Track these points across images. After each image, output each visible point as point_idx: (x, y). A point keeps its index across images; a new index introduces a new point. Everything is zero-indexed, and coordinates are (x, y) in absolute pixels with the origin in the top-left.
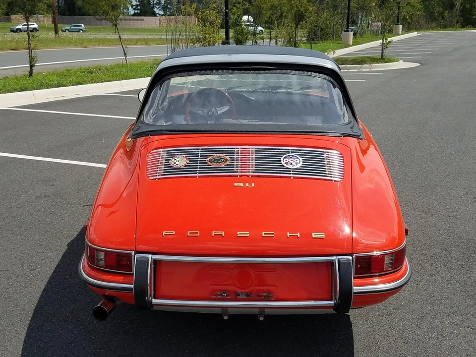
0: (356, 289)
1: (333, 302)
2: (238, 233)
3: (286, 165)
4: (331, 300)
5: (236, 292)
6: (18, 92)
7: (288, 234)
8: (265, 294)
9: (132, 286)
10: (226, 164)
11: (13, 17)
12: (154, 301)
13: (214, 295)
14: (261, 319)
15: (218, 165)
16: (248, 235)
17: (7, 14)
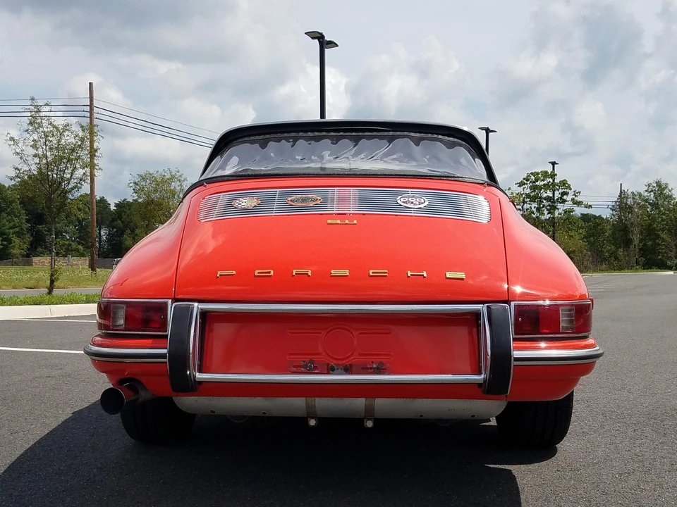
0: (517, 354)
1: (482, 376)
2: (332, 272)
3: (404, 204)
4: (480, 373)
5: (328, 364)
6: (29, 305)
7: (409, 274)
8: (375, 366)
9: (165, 351)
10: (316, 203)
11: (35, 259)
12: (199, 376)
13: (294, 367)
14: (369, 424)
15: (304, 204)
16: (348, 274)
17: (28, 256)
